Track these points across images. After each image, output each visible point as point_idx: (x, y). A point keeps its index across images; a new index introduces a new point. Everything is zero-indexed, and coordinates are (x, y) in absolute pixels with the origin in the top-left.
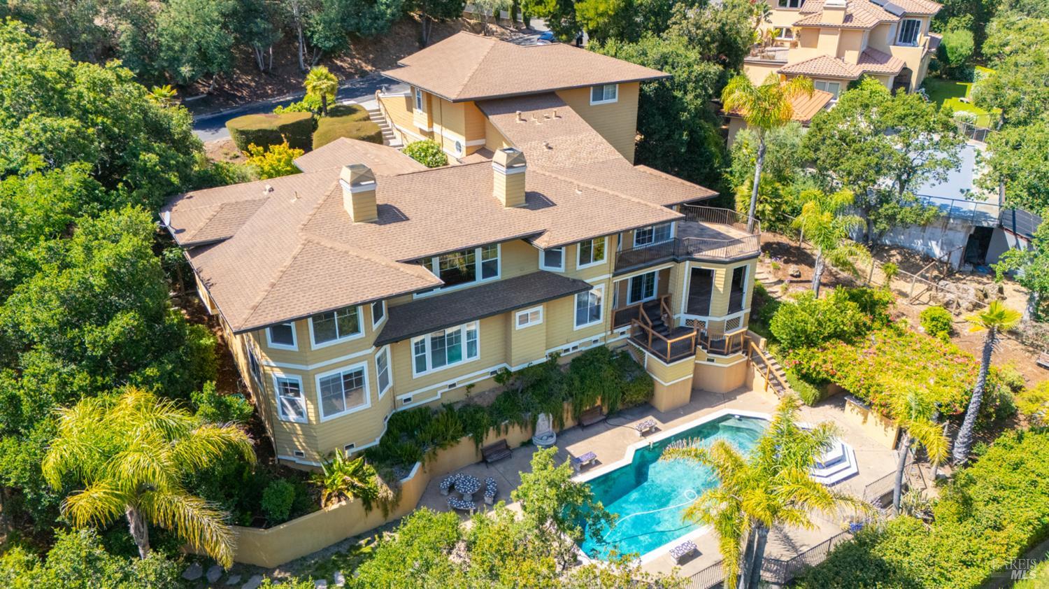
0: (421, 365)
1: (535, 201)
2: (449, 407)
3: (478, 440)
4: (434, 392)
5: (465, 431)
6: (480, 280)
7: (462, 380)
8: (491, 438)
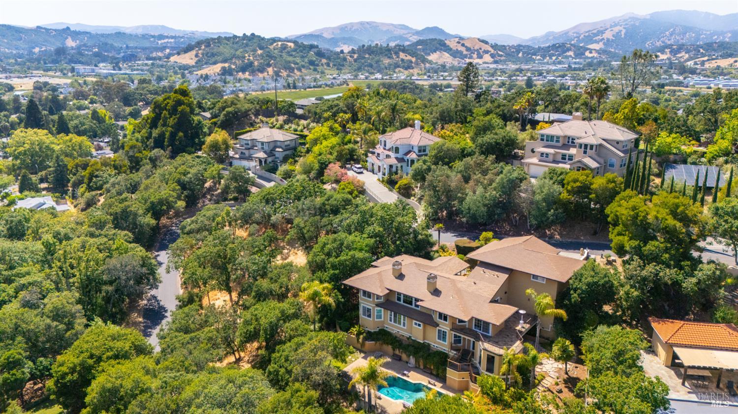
0: (391, 321)
1: (436, 292)
2: (396, 337)
3: (394, 350)
4: (393, 330)
5: (391, 344)
6: (413, 307)
7: (402, 332)
8: (397, 352)
